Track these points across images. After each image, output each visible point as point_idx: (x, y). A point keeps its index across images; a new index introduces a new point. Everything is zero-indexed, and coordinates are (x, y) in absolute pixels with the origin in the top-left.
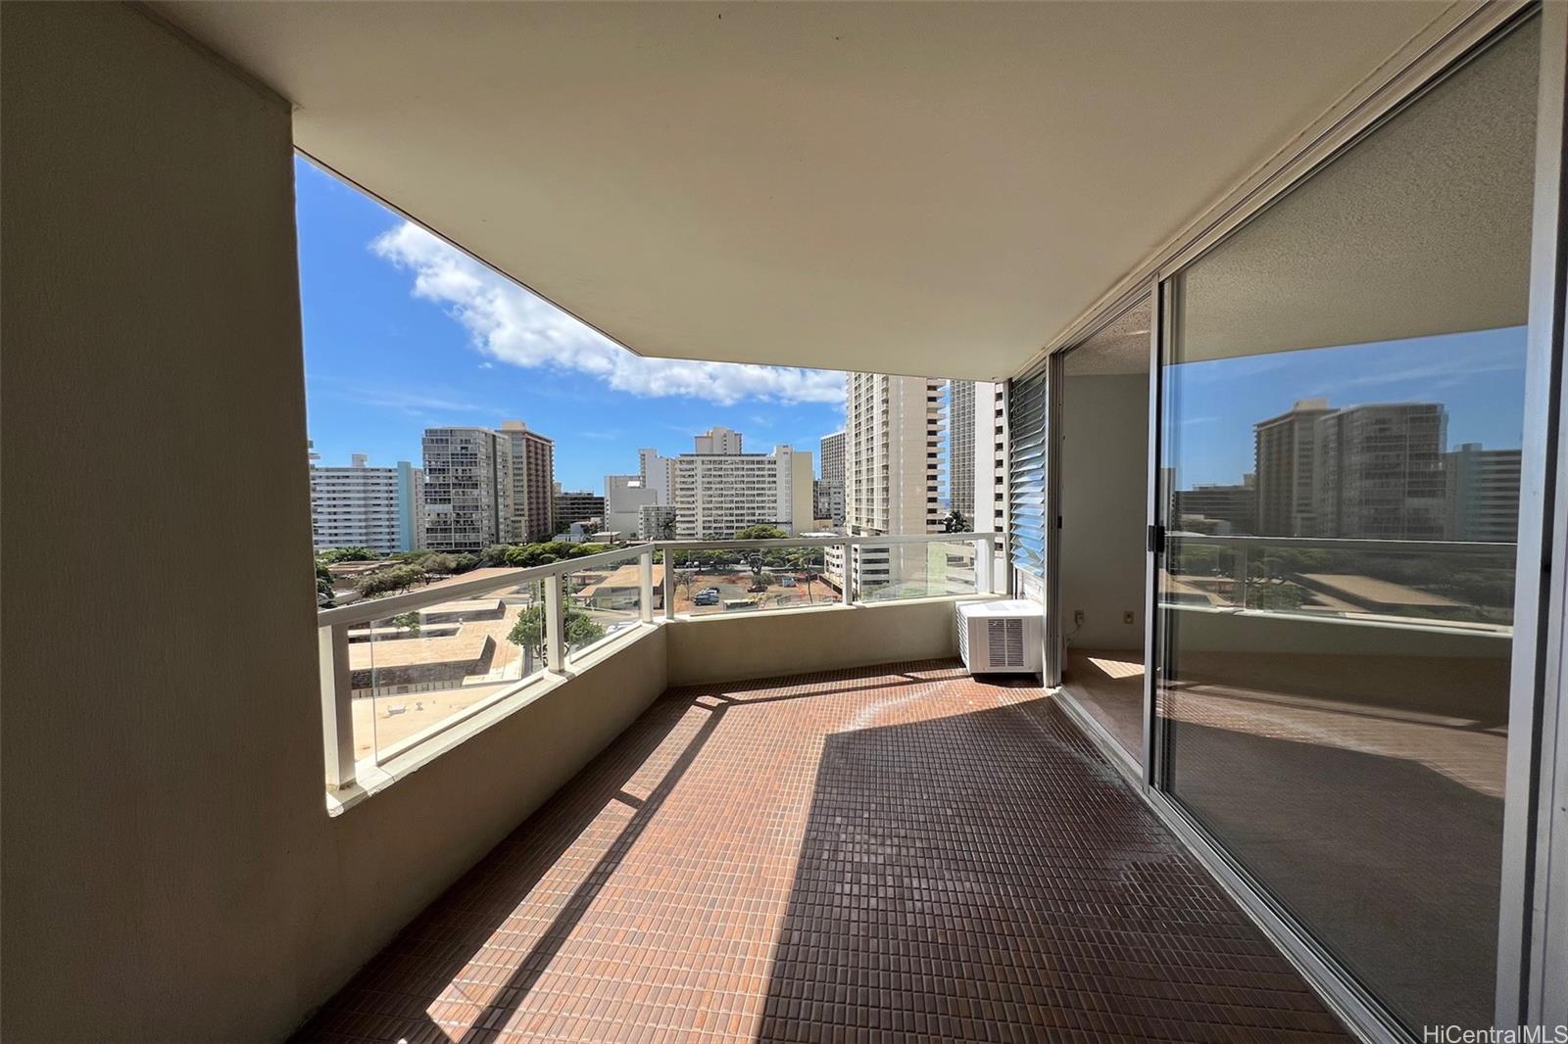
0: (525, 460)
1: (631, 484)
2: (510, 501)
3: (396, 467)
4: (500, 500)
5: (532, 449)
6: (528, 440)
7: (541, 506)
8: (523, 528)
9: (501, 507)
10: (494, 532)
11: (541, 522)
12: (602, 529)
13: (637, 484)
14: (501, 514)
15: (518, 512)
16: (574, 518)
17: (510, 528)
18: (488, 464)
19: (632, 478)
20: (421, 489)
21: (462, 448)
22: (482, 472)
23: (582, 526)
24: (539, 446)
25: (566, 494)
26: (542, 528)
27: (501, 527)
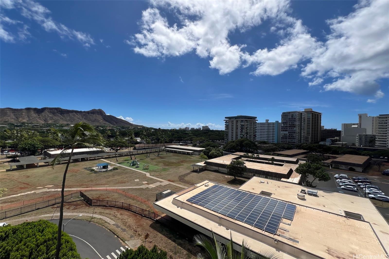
0: (311, 120)
1: (353, 126)
2: (306, 131)
3: (275, 122)
4: (302, 131)
5: (314, 116)
6: (313, 113)
7: (316, 133)
8: (309, 139)
9: (302, 133)
10: (300, 139)
11: (316, 138)
12: (340, 141)
13: (356, 126)
14: (302, 135)
15: (308, 134)
16: (328, 137)
17: (305, 139)
18: (299, 121)
19: (354, 124)
20: (281, 127)
21: (292, 117)
22: (297, 123)
23: (331, 140)
24: (316, 115)
25: (326, 129)
26: (316, 139)
27: (302, 138)
